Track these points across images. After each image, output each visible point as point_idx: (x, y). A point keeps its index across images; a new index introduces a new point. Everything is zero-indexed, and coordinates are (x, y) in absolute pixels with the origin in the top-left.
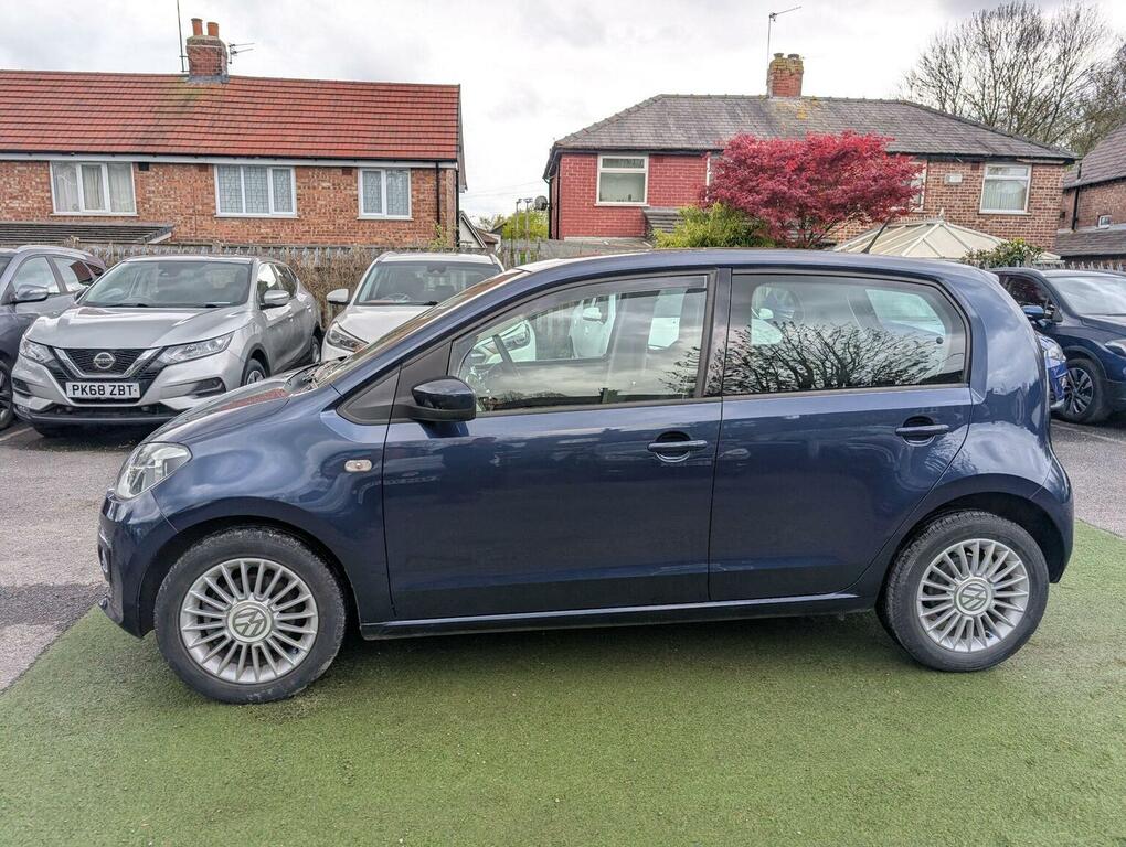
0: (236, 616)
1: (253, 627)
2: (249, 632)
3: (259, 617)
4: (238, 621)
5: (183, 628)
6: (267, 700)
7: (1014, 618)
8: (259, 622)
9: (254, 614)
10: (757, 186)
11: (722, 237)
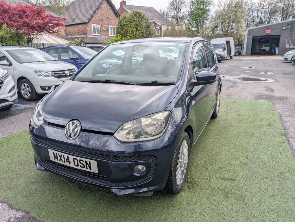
10: (16, 19)
11: (8, 36)
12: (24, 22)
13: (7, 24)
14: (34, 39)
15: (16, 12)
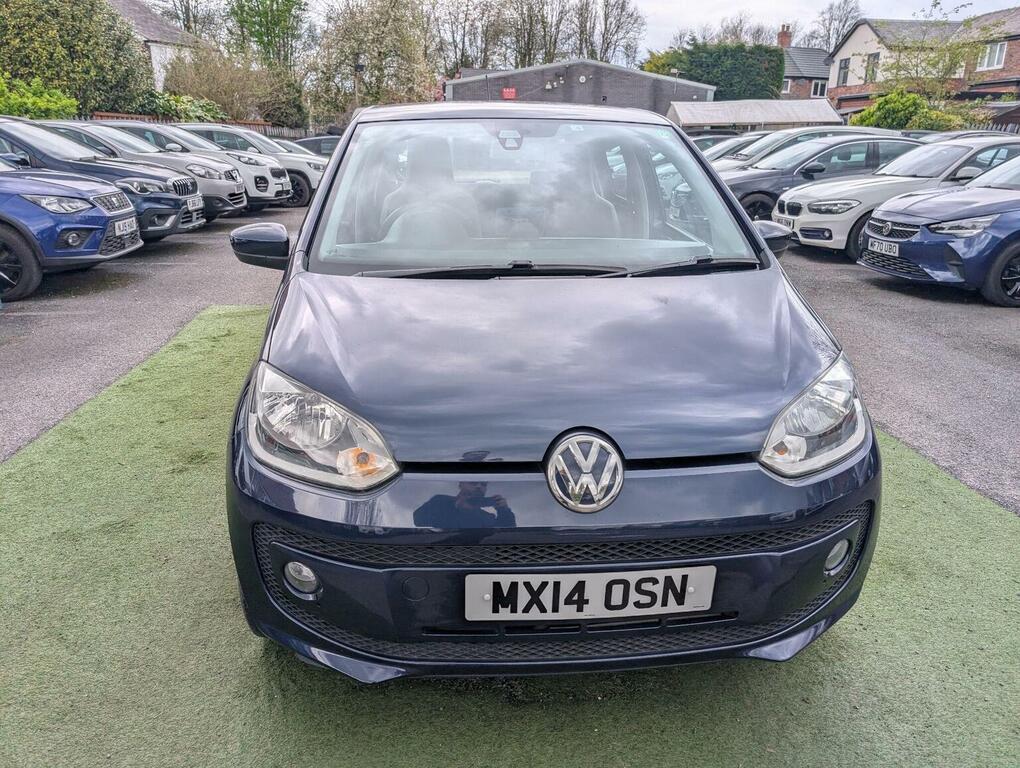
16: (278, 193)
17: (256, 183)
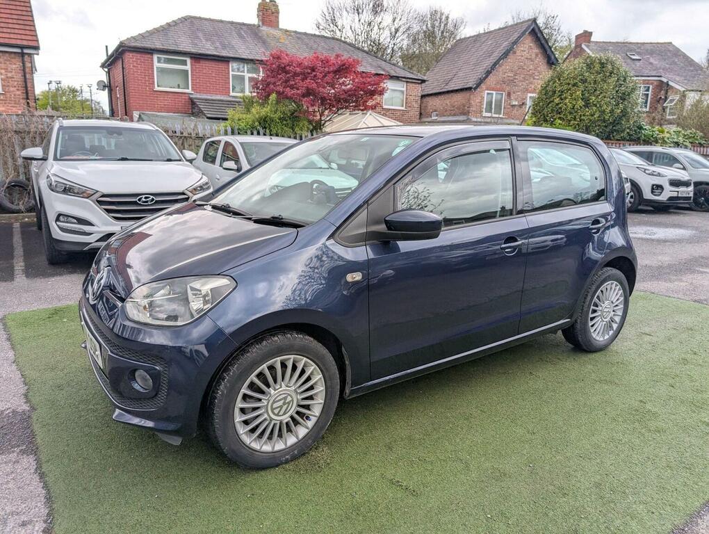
0: (274, 402)
1: (285, 407)
2: (281, 413)
3: (289, 399)
4: (275, 406)
5: (236, 421)
6: (294, 458)
7: (617, 319)
8: (289, 403)
9: (285, 398)
10: (296, 84)
11: (276, 116)
12: (308, 89)
13: (278, 93)
14: (327, 124)
15: (298, 70)
16: (671, 199)
17: (653, 189)
